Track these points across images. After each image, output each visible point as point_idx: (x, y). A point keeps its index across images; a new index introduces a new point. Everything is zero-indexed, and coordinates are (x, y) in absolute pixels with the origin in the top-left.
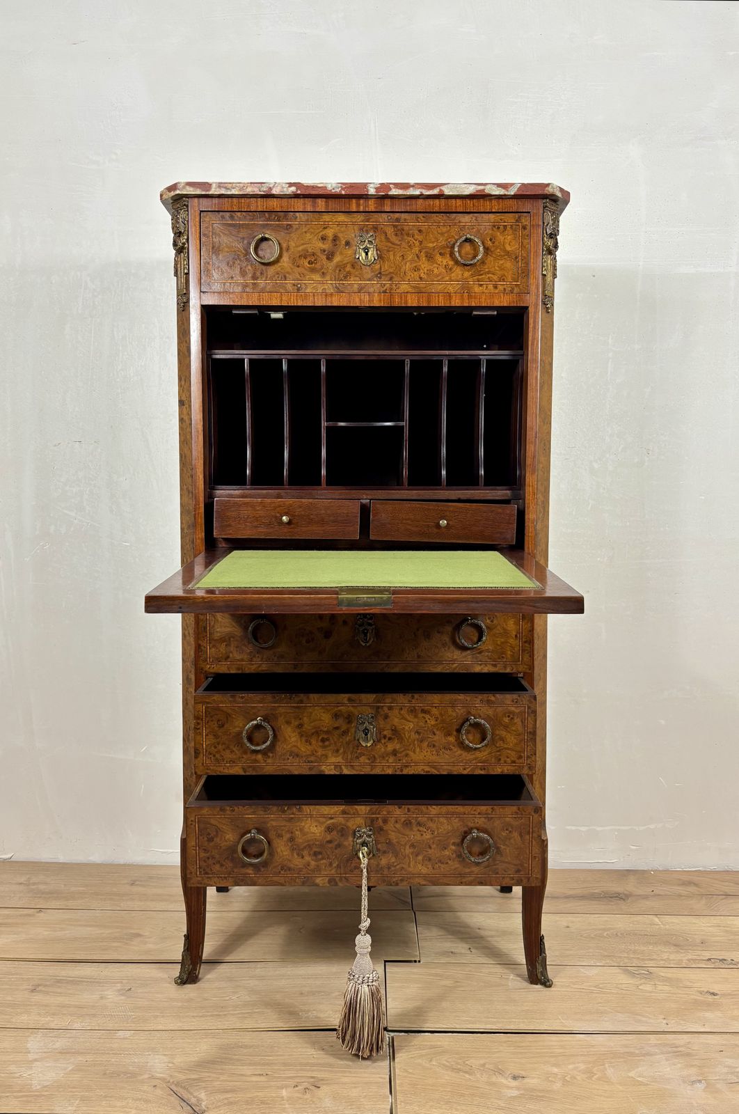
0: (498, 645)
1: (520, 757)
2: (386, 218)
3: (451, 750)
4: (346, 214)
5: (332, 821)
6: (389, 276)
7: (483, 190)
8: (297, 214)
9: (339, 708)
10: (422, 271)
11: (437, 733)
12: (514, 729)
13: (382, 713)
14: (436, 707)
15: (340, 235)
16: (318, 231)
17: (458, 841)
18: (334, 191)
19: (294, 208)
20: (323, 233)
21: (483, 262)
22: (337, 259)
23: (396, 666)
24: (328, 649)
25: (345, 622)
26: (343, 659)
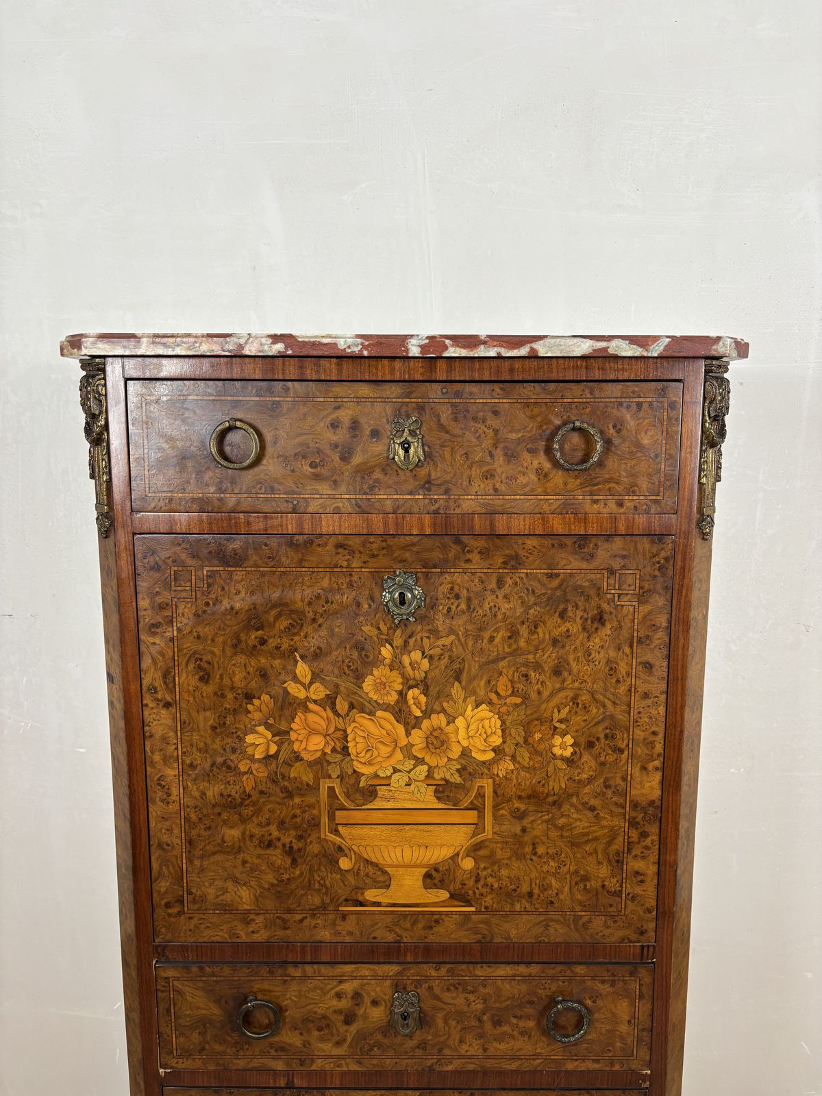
0: (601, 1034)
2: (439, 392)
4: (373, 386)
6: (443, 489)
7: (606, 349)
8: (290, 384)
10: (497, 478)
15: (363, 420)
16: (325, 413)
18: (349, 351)
19: (283, 373)
20: (334, 416)
21: (600, 464)
22: (357, 459)
23: (451, 1063)
24: (349, 1039)
25: (375, 1003)
26: (372, 1053)
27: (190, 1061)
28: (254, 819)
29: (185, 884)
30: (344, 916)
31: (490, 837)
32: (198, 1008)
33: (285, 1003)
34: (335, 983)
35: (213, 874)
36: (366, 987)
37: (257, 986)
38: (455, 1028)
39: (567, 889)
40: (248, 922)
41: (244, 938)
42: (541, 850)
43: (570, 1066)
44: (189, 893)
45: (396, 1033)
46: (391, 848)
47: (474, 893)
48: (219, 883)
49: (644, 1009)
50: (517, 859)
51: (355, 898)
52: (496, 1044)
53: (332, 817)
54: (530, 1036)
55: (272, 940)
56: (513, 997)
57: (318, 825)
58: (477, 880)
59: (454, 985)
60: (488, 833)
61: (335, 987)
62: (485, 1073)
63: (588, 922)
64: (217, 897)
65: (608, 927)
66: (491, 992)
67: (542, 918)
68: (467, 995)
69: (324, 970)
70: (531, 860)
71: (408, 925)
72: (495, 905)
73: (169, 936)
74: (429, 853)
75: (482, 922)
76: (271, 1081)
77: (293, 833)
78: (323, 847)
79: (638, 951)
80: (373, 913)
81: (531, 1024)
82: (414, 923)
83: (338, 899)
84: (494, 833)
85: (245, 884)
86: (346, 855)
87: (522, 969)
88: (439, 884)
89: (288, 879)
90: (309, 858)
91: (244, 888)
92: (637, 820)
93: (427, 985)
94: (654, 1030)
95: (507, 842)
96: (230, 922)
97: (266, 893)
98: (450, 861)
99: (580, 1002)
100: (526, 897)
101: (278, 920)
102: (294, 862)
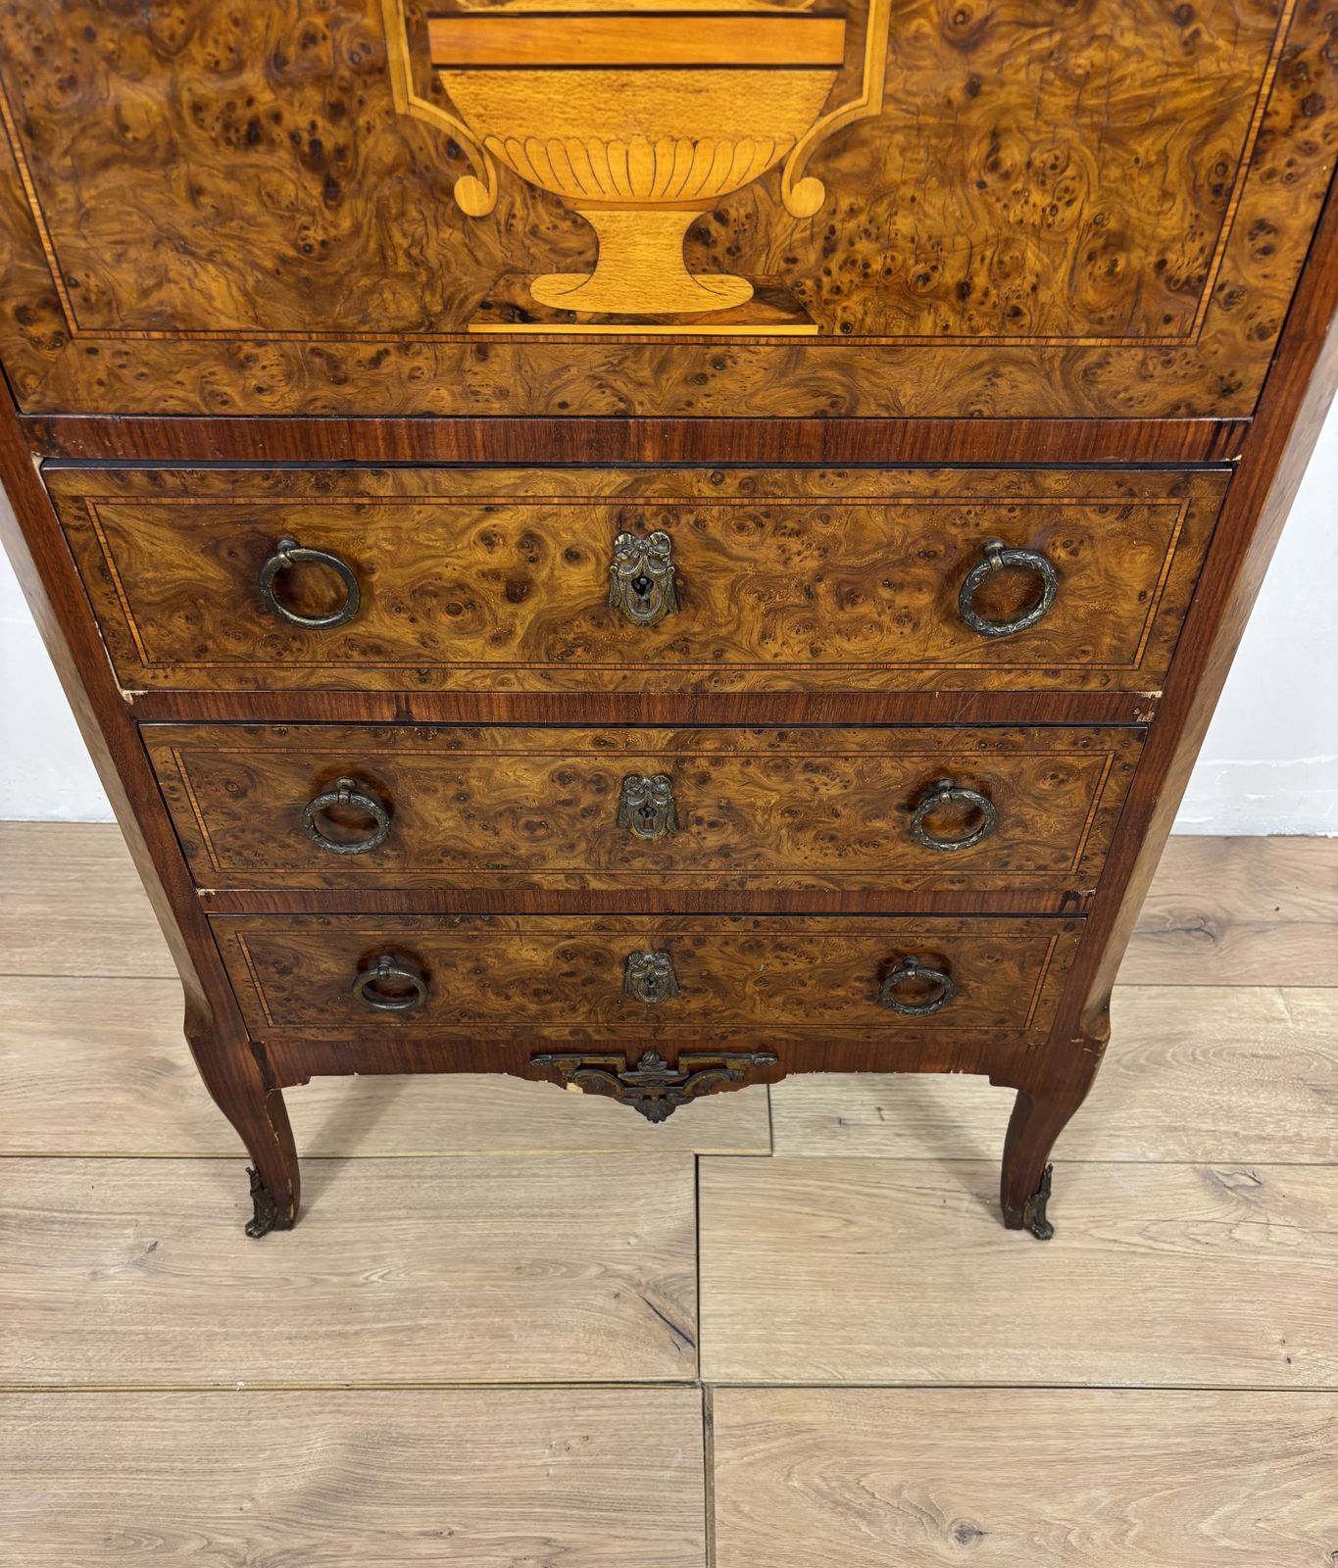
0: (1075, 619)
1: (1064, 859)
3: (876, 845)
5: (572, 941)
9: (569, 761)
11: (845, 812)
12: (1061, 802)
13: (692, 771)
14: (847, 759)
17: (869, 973)
23: (742, 677)
24: (520, 632)
25: (572, 556)
26: (573, 659)
27: (180, 674)
28: (194, 49)
29: (51, 258)
30: (483, 349)
31: (875, 110)
32: (170, 566)
33: (366, 555)
34: (476, 512)
35: (116, 226)
36: (550, 522)
37: (293, 521)
38: (753, 609)
39: (1062, 273)
40: (242, 365)
41: (241, 406)
42: (1013, 155)
43: (994, 683)
44: (70, 283)
45: (624, 619)
46: (595, 148)
47: (819, 285)
48: (141, 254)
49: (1181, 566)
50: (942, 183)
51: (506, 298)
52: (840, 642)
53: (419, 42)
54: (916, 626)
55: (310, 410)
56: (890, 544)
57: (380, 70)
58: (828, 251)
59: (754, 518)
60: (869, 102)
61: (478, 521)
62: (813, 697)
63: (1100, 365)
64: (145, 293)
65: (1146, 378)
66: (840, 534)
67: (983, 355)
68: (784, 540)
69: (446, 480)
70: (982, 185)
71: (645, 373)
72: (868, 320)
73: (51, 398)
74: (701, 165)
75: (833, 364)
76: (363, 711)
77: (314, 96)
78: (404, 142)
79: (1205, 436)
80: (555, 340)
81: (924, 599)
82: (661, 368)
83: (462, 304)
84: (887, 98)
85: (210, 257)
86: (471, 170)
87: (919, 480)
88: (726, 260)
89: (323, 243)
90: (372, 180)
91: (210, 267)
92: (1305, 56)
93: (692, 518)
94: (1193, 613)
95: (920, 129)
96: (195, 363)
97: (271, 283)
98: (759, 190)
99: (1042, 553)
100: (953, 298)
101: (317, 360)
102: (331, 189)
